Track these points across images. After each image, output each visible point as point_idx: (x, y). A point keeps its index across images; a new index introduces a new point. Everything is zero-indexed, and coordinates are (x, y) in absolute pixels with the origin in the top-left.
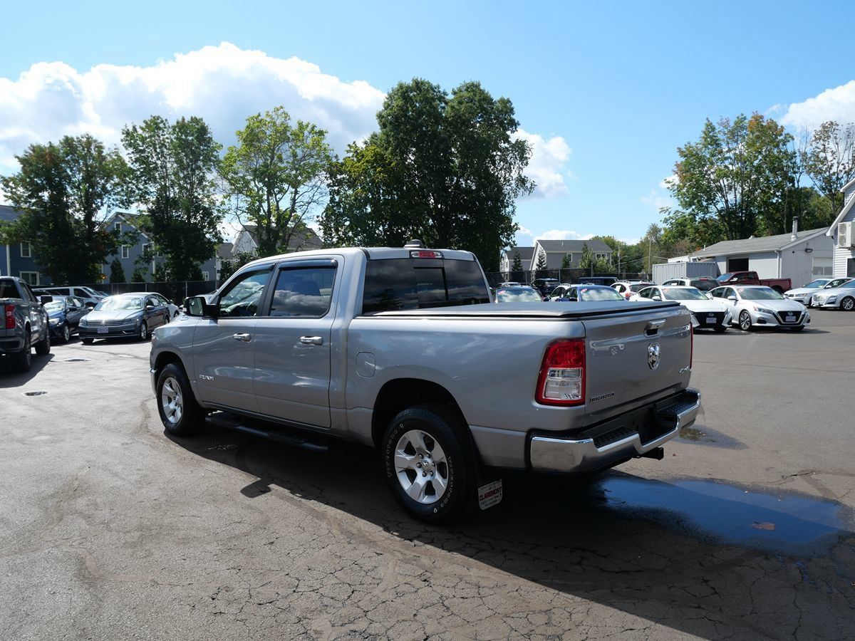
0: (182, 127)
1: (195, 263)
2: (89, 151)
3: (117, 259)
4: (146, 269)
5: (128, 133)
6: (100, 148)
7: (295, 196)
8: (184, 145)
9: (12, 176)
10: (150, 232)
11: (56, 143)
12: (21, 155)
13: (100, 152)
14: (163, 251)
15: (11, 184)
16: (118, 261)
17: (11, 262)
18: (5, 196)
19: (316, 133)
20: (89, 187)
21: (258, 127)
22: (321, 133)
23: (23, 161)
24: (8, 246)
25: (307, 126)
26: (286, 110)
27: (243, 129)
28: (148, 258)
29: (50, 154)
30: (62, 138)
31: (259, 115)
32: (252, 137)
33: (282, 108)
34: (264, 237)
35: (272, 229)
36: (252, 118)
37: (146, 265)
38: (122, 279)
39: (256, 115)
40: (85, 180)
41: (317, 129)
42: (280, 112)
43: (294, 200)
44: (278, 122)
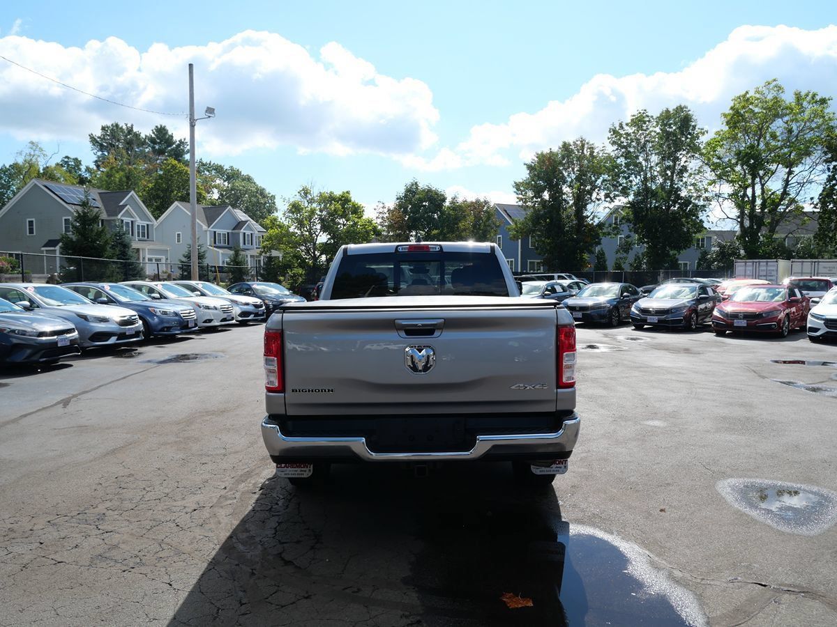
0: (665, 118)
1: (671, 253)
2: (583, 153)
3: (602, 249)
4: (626, 258)
5: (615, 132)
6: (592, 149)
7: (788, 177)
8: (666, 135)
9: (521, 181)
10: (630, 223)
11: (555, 149)
12: (529, 162)
13: (592, 153)
14: (640, 241)
15: (522, 188)
16: (602, 251)
17: (521, 252)
18: (518, 198)
19: (816, 102)
20: (581, 185)
21: (743, 107)
22: (823, 101)
23: (530, 168)
24: (520, 240)
25: (807, 95)
26: (779, 83)
27: (728, 111)
28: (626, 247)
29: (550, 158)
30: (561, 144)
31: (747, 92)
32: (736, 119)
33: (775, 80)
34: (747, 223)
35: (756, 215)
36: (739, 98)
37: (625, 255)
38: (605, 268)
39: (744, 92)
40: (578, 179)
41: (818, 98)
42: (771, 86)
43: (787, 182)
44: (770, 97)
